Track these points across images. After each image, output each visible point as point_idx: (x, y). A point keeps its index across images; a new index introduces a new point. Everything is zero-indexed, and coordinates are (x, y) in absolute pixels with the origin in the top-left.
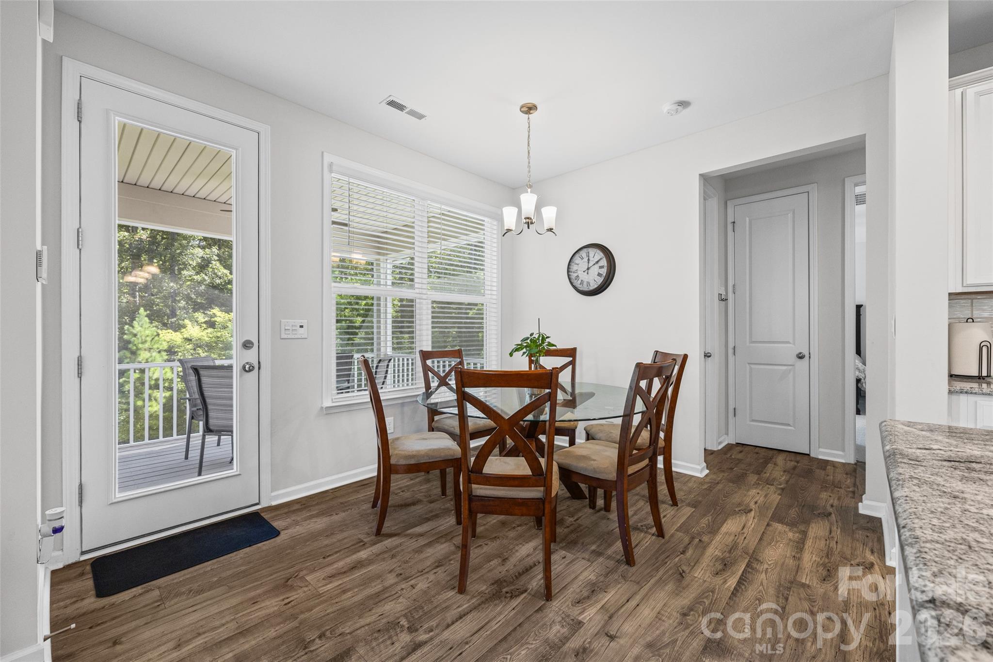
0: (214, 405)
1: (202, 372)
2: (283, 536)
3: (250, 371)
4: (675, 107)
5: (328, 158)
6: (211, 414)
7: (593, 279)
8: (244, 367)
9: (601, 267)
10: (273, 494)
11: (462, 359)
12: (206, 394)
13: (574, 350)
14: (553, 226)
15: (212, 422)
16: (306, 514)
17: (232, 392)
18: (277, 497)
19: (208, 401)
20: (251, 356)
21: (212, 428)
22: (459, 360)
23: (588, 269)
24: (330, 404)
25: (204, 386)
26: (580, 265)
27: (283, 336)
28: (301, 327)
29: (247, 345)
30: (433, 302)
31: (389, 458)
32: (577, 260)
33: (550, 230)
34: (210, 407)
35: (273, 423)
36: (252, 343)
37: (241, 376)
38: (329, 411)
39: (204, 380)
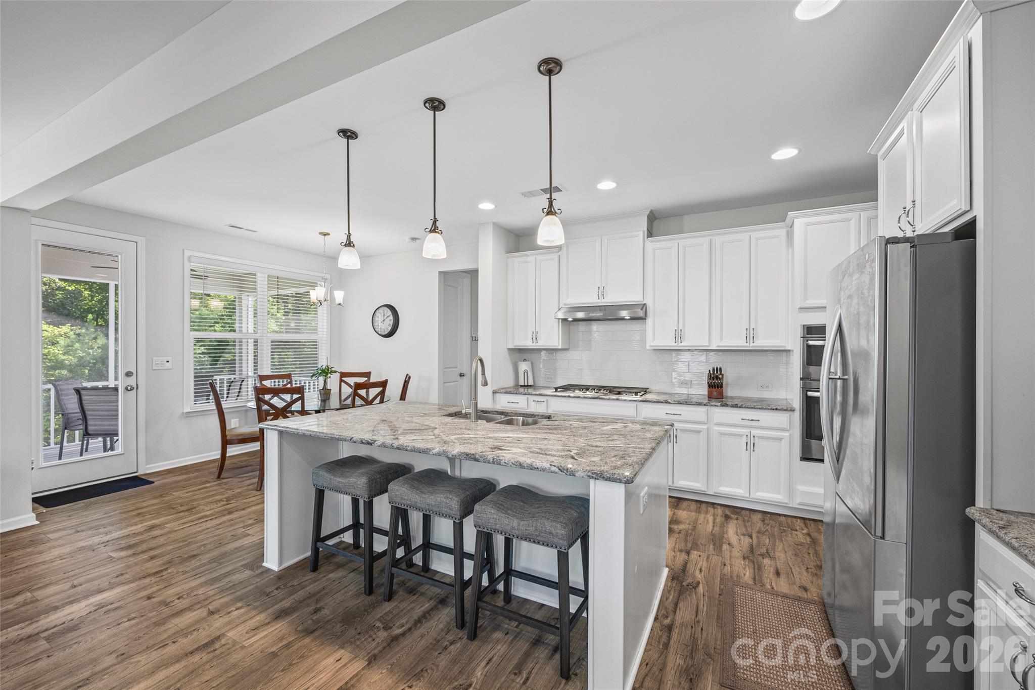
0: (92, 415)
1: (82, 392)
2: (156, 484)
3: (131, 390)
4: (410, 240)
5: (187, 253)
6: (89, 422)
7: (387, 327)
8: (127, 389)
9: (390, 320)
10: (147, 466)
11: (291, 380)
12: (86, 408)
13: (370, 373)
14: (342, 303)
15: (90, 428)
16: (170, 475)
17: (117, 406)
18: (150, 468)
19: (87, 413)
20: (131, 381)
21: (90, 432)
22: (289, 380)
23: (384, 321)
24: (189, 410)
25: (84, 402)
26: (379, 317)
27: (154, 368)
28: (168, 362)
29: (129, 374)
30: (272, 342)
31: (226, 436)
32: (377, 314)
33: (340, 304)
34: (88, 417)
35: (146, 422)
36: (132, 373)
37: (124, 393)
38: (189, 415)
39: (84, 397)
